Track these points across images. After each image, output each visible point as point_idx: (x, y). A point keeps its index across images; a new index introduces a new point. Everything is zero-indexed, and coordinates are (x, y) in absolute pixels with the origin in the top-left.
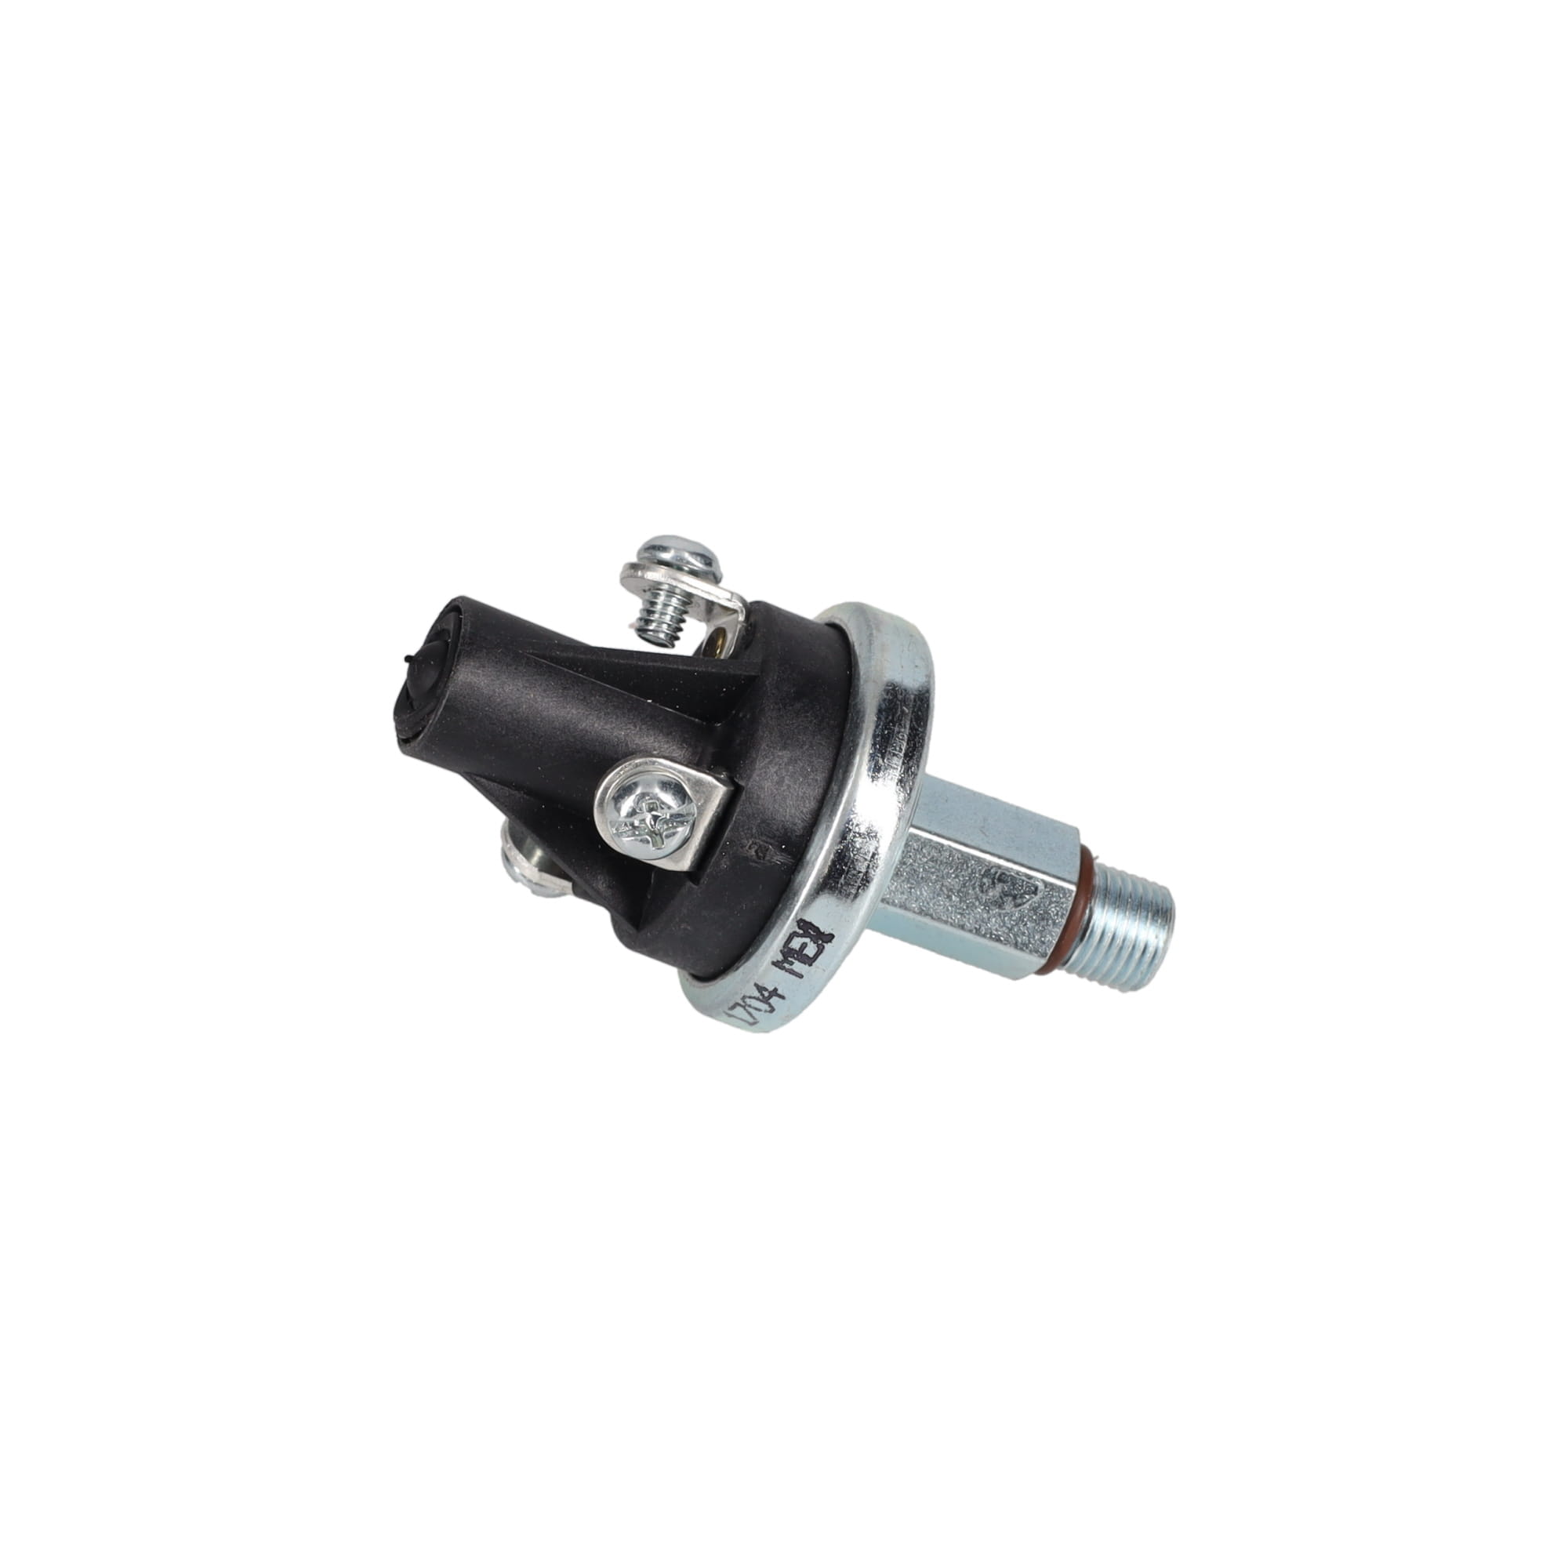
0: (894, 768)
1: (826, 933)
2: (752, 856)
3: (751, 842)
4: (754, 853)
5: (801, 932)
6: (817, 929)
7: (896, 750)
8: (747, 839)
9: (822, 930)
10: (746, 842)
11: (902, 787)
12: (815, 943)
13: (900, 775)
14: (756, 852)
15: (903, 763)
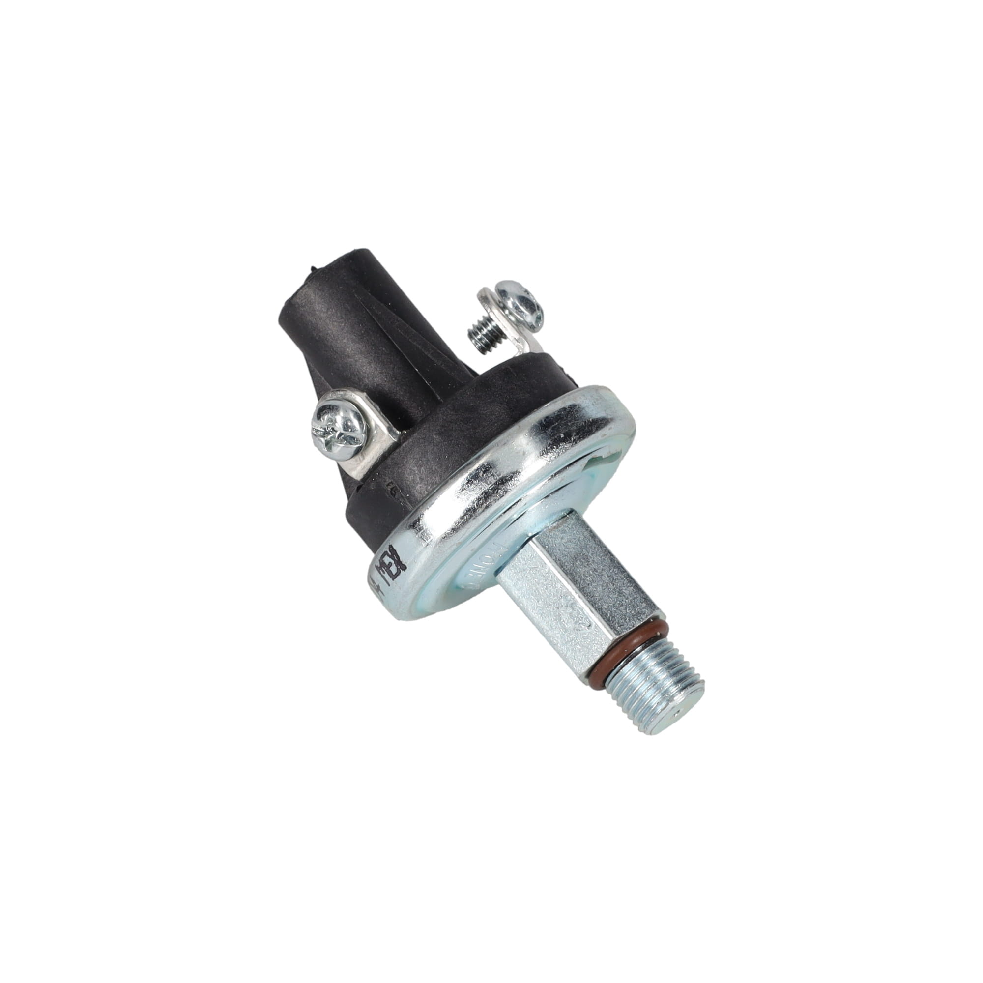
0: (487, 483)
1: (403, 563)
2: (388, 490)
3: (390, 481)
4: (389, 489)
5: (390, 554)
6: (398, 557)
7: (496, 473)
8: (389, 478)
9: (401, 560)
10: (388, 479)
11: (484, 497)
12: (396, 566)
13: (488, 489)
14: (392, 489)
15: (495, 484)
